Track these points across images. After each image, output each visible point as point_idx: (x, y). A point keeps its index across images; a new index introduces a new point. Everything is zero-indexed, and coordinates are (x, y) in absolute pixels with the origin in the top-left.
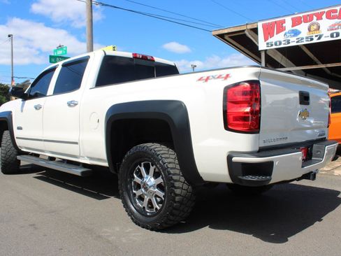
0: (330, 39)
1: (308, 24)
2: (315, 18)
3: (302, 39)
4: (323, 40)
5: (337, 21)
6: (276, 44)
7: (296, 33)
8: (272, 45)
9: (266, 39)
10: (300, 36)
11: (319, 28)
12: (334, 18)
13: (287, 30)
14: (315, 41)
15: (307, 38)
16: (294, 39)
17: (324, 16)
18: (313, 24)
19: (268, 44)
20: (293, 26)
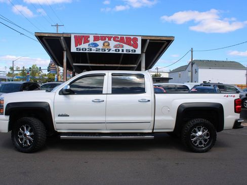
0: (114, 52)
1: (103, 41)
2: (107, 39)
3: (99, 49)
4: (111, 52)
5: (118, 43)
6: (83, 50)
7: (96, 45)
8: (80, 50)
9: (76, 45)
10: (98, 47)
11: (109, 45)
12: (117, 41)
13: (90, 43)
14: (107, 52)
15: (102, 49)
16: (94, 48)
17: (112, 39)
18: (106, 42)
19: (77, 49)
20: (94, 41)
